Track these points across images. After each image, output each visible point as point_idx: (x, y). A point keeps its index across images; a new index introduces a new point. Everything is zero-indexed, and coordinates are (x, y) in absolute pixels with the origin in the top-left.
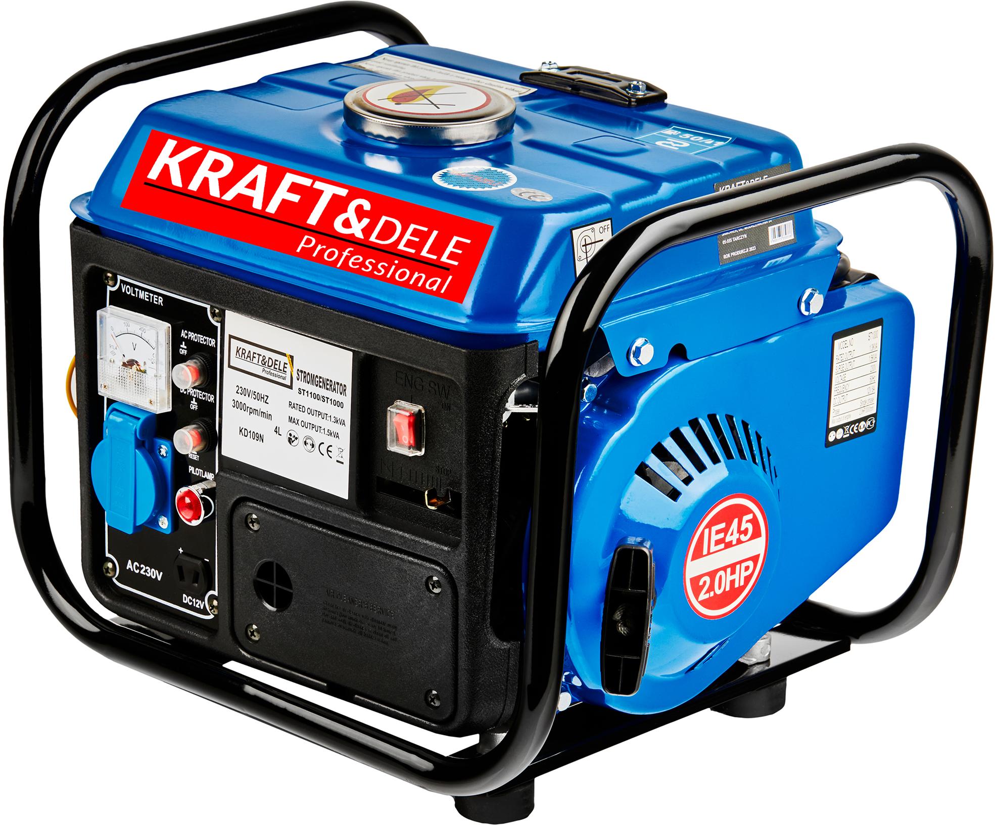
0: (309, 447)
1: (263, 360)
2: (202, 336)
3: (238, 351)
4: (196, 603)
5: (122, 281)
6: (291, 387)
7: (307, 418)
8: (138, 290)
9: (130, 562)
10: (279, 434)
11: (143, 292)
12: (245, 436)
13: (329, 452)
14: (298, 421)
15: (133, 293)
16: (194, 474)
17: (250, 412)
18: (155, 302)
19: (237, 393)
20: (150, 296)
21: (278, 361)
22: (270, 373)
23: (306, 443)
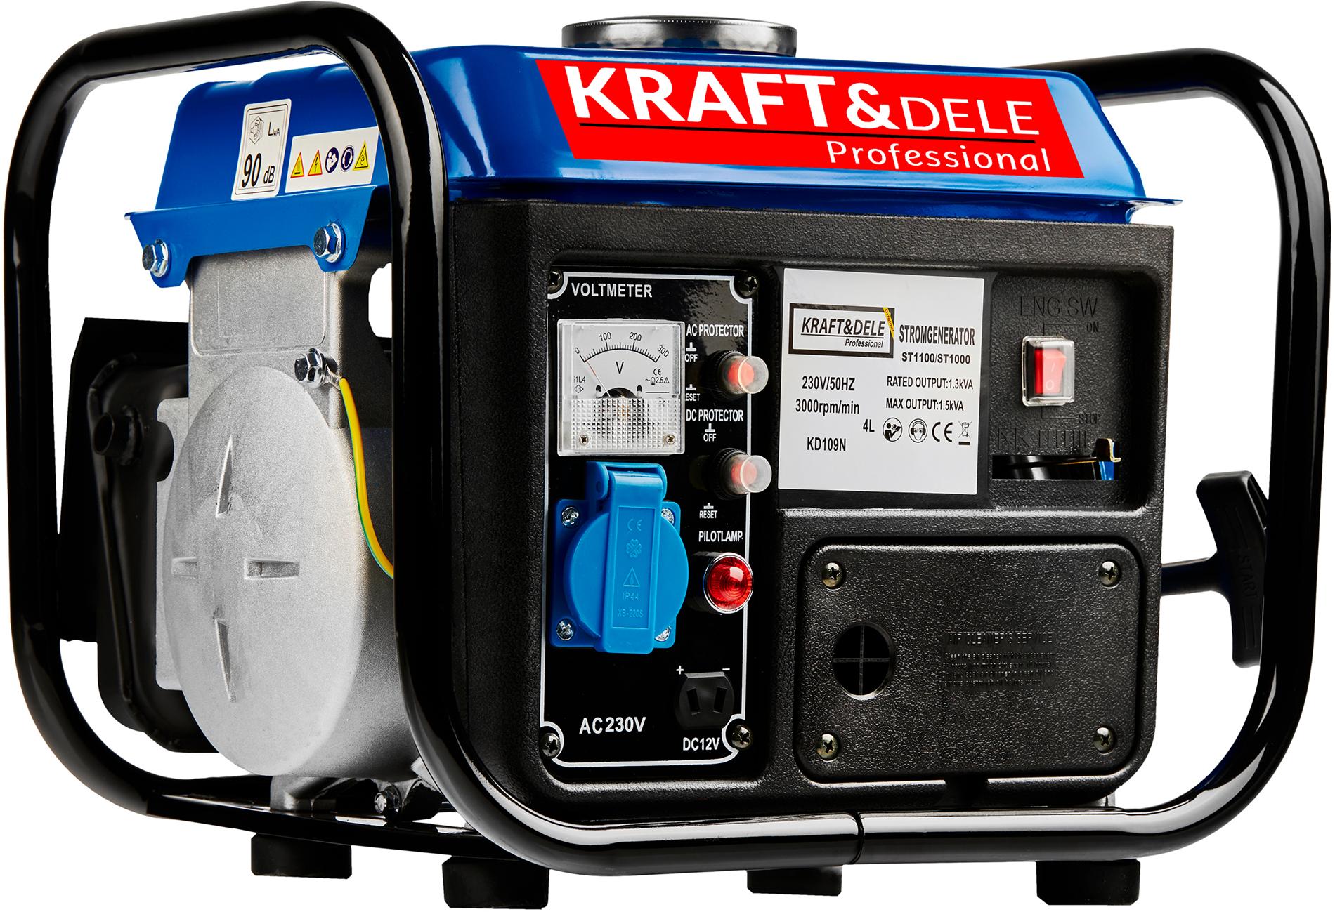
0: (918, 435)
1: (847, 326)
2: (722, 326)
3: (805, 325)
4: (706, 744)
5: (571, 279)
6: (890, 355)
7: (914, 393)
8: (605, 285)
9: (585, 720)
10: (871, 431)
11: (615, 285)
12: (816, 449)
13: (947, 434)
14: (901, 402)
15: (595, 293)
16: (707, 540)
17: (824, 411)
18: (637, 296)
19: (804, 387)
20: (627, 289)
21: (869, 322)
22: (859, 343)
23: (913, 431)
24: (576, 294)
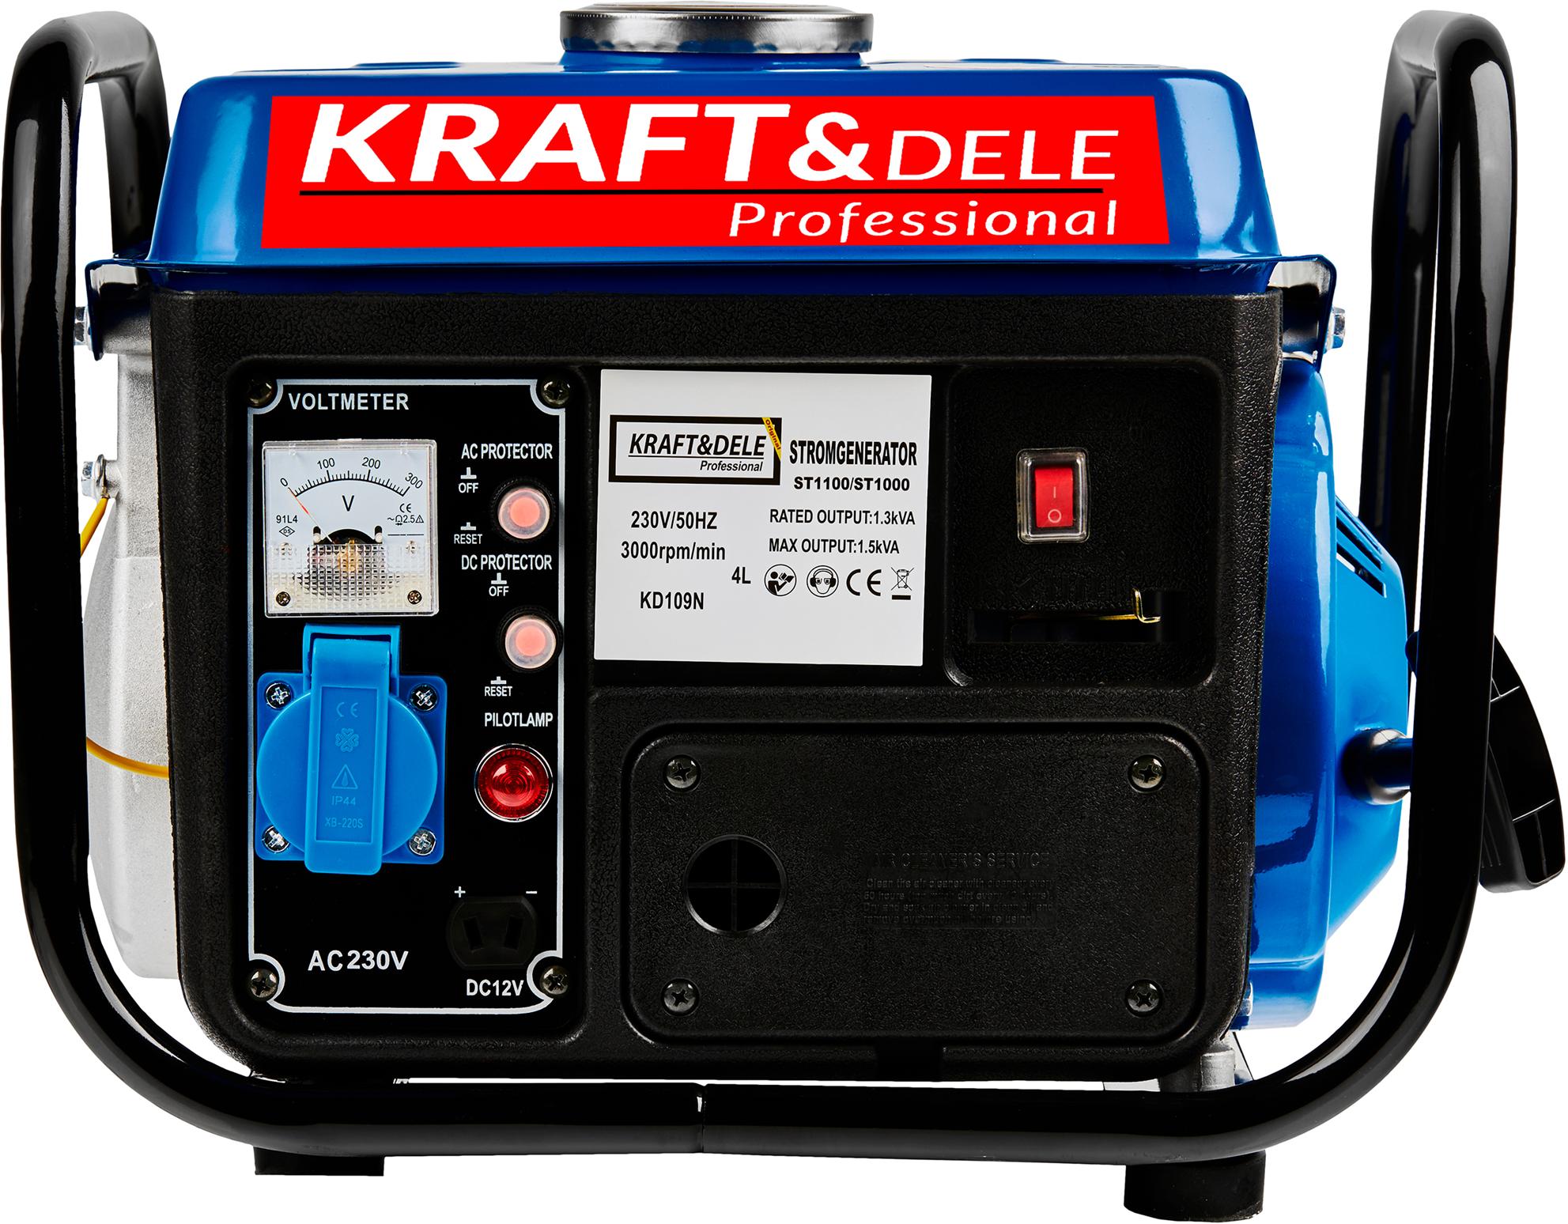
0: (823, 587)
1: (703, 444)
2: (518, 445)
3: (635, 443)
4: (502, 988)
5: (287, 389)
6: (775, 481)
7: (816, 531)
8: (338, 395)
9: (316, 954)
10: (744, 582)
11: (352, 396)
12: (655, 607)
13: (872, 585)
14: (793, 544)
15: (322, 405)
16: (498, 725)
17: (668, 556)
18: (385, 408)
19: (634, 525)
20: (371, 400)
21: (740, 437)
22: (721, 466)
23: (814, 582)
24: (294, 406)
